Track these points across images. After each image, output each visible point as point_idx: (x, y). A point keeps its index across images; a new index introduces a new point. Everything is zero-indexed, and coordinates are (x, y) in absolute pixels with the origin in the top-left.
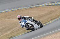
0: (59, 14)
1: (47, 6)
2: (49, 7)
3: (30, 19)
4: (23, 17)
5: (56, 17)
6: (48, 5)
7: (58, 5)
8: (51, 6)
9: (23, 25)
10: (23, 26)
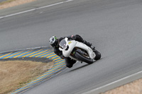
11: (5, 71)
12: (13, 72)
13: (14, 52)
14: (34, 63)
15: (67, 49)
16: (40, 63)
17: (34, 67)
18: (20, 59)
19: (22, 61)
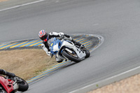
0: (34, 70)
1: (7, 51)
2: (12, 51)
3: (66, 38)
4: (50, 34)
5: (28, 75)
6: (9, 49)
7: (32, 47)
8: (17, 51)
9: (54, 51)
10: (56, 52)
11: (21, 59)
12: (29, 60)
13: (30, 40)
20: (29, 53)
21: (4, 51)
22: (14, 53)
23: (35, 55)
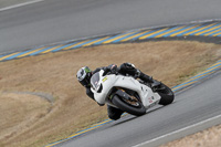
0: (177, 74)
1: (135, 44)
8: (150, 43)
11: (157, 56)
12: (168, 58)
13: (171, 27)
14: (203, 45)
15: (99, 91)
16: (211, 45)
17: (202, 51)
18: (180, 38)
19: (183, 42)
20: (170, 48)
21: (130, 45)
22: (146, 47)
23: (178, 50)
